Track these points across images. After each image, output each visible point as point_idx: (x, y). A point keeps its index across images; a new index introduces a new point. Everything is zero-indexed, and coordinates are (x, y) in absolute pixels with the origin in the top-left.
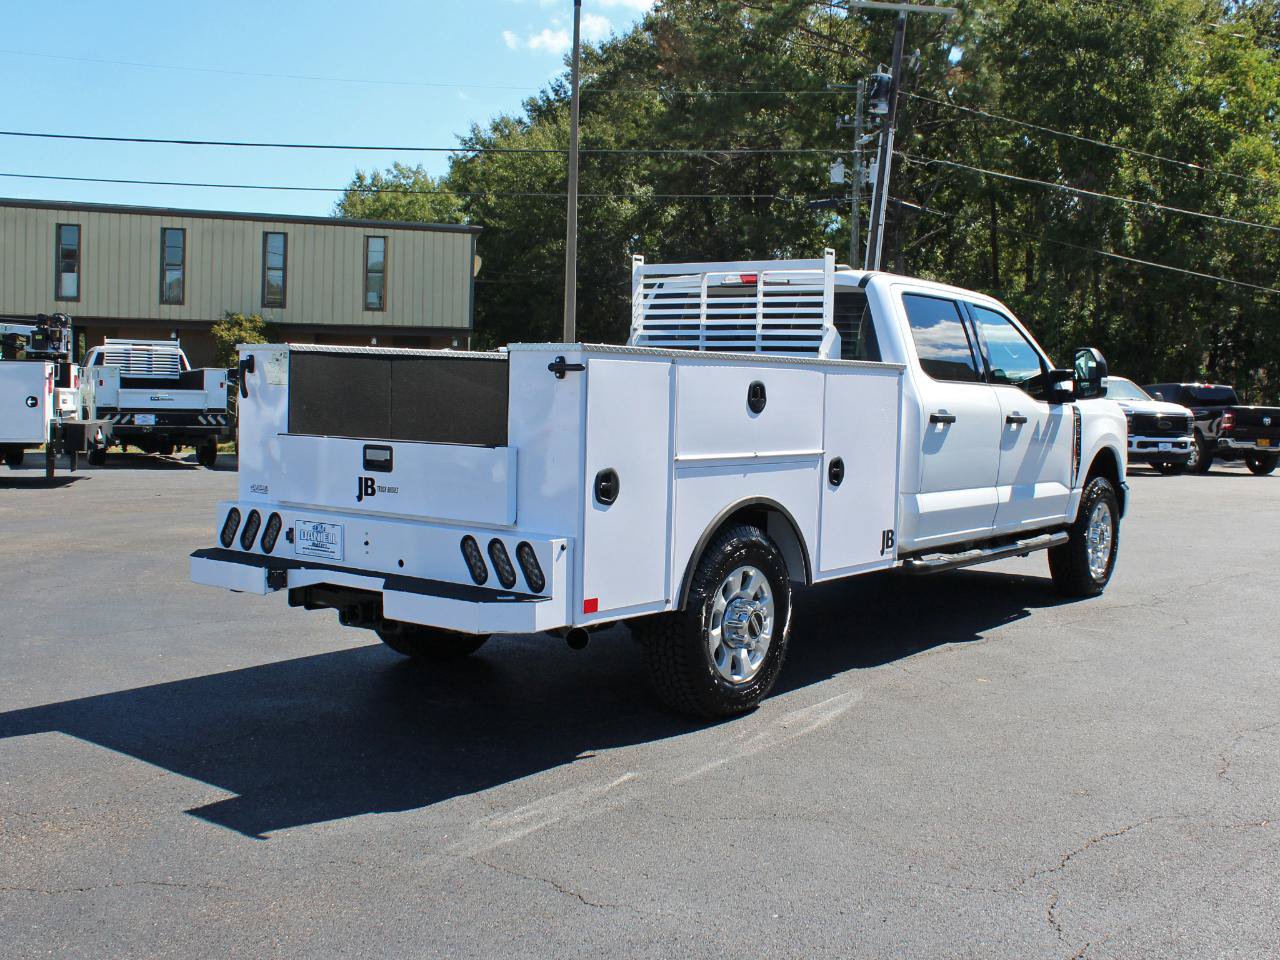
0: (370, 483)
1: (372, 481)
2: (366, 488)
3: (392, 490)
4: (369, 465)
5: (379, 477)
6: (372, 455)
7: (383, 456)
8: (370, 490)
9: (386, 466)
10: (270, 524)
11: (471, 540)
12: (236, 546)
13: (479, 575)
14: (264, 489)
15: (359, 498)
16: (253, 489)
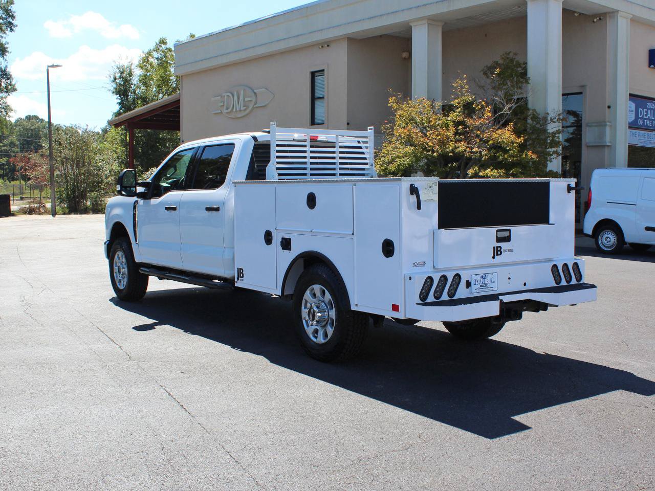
0: (499, 249)
1: (501, 247)
2: (497, 251)
3: (511, 250)
4: (499, 240)
5: (504, 245)
6: (501, 234)
7: (506, 234)
8: (499, 253)
9: (507, 239)
10: (453, 281)
11: (555, 266)
12: (431, 298)
13: (558, 281)
14: (423, 264)
15: (494, 258)
16: (415, 265)
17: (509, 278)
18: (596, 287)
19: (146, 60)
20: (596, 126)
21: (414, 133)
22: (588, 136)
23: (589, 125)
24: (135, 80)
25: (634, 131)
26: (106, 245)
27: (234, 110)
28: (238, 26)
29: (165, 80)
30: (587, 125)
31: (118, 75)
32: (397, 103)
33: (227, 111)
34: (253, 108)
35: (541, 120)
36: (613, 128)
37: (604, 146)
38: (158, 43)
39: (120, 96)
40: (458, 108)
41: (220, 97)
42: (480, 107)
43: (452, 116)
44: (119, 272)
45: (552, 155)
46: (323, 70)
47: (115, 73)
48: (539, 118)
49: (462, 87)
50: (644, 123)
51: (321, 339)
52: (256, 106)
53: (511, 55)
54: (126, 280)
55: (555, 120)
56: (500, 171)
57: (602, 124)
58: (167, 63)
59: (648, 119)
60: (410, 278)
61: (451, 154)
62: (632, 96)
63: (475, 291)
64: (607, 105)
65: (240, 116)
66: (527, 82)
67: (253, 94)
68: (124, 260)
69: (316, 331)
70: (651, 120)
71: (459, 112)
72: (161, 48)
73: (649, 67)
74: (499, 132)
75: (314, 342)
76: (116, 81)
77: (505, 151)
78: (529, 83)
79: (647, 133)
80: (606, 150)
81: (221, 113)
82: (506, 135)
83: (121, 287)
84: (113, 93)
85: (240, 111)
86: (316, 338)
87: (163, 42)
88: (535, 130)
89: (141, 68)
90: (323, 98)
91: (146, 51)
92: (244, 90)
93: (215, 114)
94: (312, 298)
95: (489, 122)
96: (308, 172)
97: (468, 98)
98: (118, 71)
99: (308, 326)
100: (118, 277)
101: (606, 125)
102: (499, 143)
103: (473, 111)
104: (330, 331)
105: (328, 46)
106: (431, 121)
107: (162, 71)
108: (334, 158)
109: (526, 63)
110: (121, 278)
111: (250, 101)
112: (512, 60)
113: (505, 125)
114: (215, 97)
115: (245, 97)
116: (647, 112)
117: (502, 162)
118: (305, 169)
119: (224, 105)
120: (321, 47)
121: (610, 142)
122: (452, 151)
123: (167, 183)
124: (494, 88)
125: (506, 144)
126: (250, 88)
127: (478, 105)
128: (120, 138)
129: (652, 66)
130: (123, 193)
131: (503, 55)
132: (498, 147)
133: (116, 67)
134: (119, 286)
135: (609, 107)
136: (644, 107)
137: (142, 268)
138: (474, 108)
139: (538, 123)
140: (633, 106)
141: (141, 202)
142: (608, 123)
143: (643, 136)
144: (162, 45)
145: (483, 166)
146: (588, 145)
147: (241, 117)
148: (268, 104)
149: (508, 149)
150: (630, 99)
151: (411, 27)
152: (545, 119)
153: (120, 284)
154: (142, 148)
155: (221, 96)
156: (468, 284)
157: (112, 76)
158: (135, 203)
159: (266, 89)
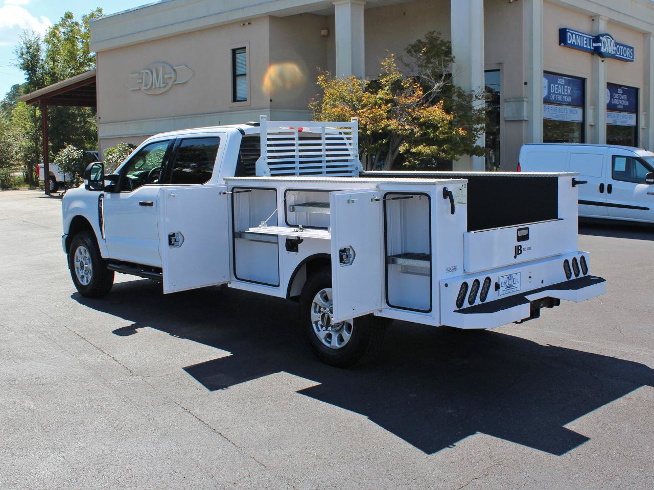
0: (519, 248)
1: (521, 246)
2: (518, 250)
3: (529, 249)
4: (520, 239)
6: (520, 233)
7: (524, 233)
8: (519, 252)
9: (525, 238)
10: (484, 284)
11: (566, 261)
12: (466, 305)
13: (569, 275)
14: (455, 269)
15: (515, 257)
16: (448, 270)
17: (530, 277)
18: (605, 280)
19: (53, 34)
20: (513, 101)
21: (346, 112)
22: (506, 111)
23: (507, 100)
24: (43, 55)
25: (547, 106)
26: (64, 240)
27: (153, 87)
28: (157, 3)
29: (72, 55)
30: (505, 101)
31: (25, 51)
32: (326, 81)
33: (146, 88)
34: (173, 85)
35: (468, 98)
36: (531, 104)
37: (522, 121)
38: (64, 17)
39: (28, 72)
40: (385, 86)
41: (138, 74)
42: (408, 85)
43: (381, 94)
44: (82, 267)
45: (479, 131)
46: (245, 48)
47: (22, 49)
48: (465, 95)
49: (390, 66)
50: (555, 98)
51: (335, 343)
52: (175, 83)
53: (435, 35)
54: (90, 276)
55: (480, 97)
56: (431, 147)
57: (519, 100)
58: (74, 37)
59: (559, 94)
60: (446, 285)
61: (381, 131)
62: (546, 72)
63: (503, 294)
64: (524, 81)
65: (158, 93)
66: (452, 60)
67: (173, 72)
68: (88, 255)
69: (329, 336)
70: (562, 94)
71: (388, 90)
72: (67, 23)
73: (560, 45)
74: (430, 109)
75: (327, 347)
76: (24, 56)
77: (436, 128)
78: (454, 62)
79: (558, 107)
80: (524, 124)
81: (140, 89)
82: (436, 113)
83: (85, 283)
84: (21, 68)
85: (160, 87)
86: (329, 342)
87: (69, 16)
88: (461, 107)
89: (48, 43)
90: (245, 75)
91: (52, 26)
92: (163, 67)
93: (134, 90)
94: (324, 302)
95: (420, 101)
96: (297, 165)
97: (395, 76)
98: (24, 46)
99: (319, 330)
100: (80, 273)
101: (523, 101)
102: (430, 120)
103: (402, 89)
104: (347, 336)
105: (249, 24)
106: (364, 100)
107: (69, 46)
108: (320, 150)
109: (450, 42)
110: (84, 274)
111: (170, 78)
112: (436, 39)
113: (433, 103)
114: (133, 74)
115: (164, 74)
116: (558, 87)
117: (433, 139)
118: (293, 162)
119: (142, 82)
120: (242, 25)
121: (527, 117)
122: (383, 129)
123: (134, 175)
124: (420, 66)
125: (437, 121)
126: (170, 65)
127: (407, 83)
128: (29, 114)
129: (562, 44)
130: (91, 187)
131: (428, 34)
132: (429, 125)
133: (22, 43)
134: (82, 283)
135: (526, 84)
136: (555, 82)
137: (109, 265)
138: (403, 86)
139: (464, 100)
140: (546, 82)
141: (108, 196)
142: (525, 99)
143: (555, 110)
144: (69, 20)
145: (417, 143)
146: (506, 119)
147: (161, 94)
148: (189, 80)
149: (439, 126)
150: (544, 76)
151: (334, 6)
152: (471, 96)
153: (82, 281)
154: (53, 124)
155: (140, 73)
156: (497, 287)
157: (19, 52)
158: (100, 197)
159: (186, 66)
